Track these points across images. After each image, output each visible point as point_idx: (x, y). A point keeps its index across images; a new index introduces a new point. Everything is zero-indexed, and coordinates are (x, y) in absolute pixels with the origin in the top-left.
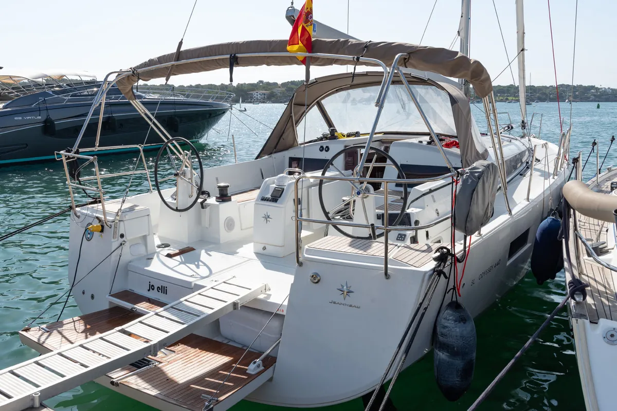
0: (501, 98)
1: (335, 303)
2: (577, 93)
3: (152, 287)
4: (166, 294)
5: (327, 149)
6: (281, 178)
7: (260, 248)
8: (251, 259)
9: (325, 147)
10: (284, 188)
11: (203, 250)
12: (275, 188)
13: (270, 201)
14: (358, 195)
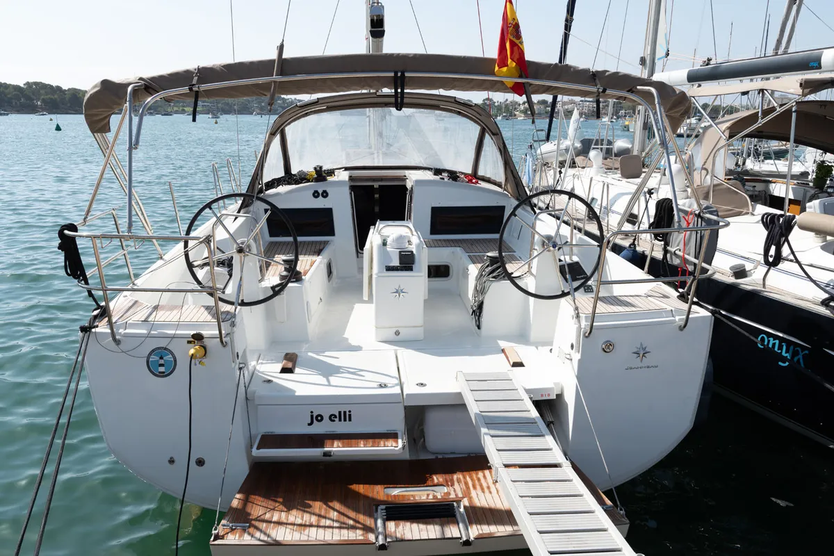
0: (175, 109)
1: (631, 368)
2: (263, 104)
3: (320, 418)
4: (350, 420)
5: (325, 194)
6: (400, 238)
7: (390, 334)
8: (396, 351)
9: (320, 192)
10: (412, 252)
11: (310, 354)
12: (400, 252)
13: (402, 270)
14: (551, 248)
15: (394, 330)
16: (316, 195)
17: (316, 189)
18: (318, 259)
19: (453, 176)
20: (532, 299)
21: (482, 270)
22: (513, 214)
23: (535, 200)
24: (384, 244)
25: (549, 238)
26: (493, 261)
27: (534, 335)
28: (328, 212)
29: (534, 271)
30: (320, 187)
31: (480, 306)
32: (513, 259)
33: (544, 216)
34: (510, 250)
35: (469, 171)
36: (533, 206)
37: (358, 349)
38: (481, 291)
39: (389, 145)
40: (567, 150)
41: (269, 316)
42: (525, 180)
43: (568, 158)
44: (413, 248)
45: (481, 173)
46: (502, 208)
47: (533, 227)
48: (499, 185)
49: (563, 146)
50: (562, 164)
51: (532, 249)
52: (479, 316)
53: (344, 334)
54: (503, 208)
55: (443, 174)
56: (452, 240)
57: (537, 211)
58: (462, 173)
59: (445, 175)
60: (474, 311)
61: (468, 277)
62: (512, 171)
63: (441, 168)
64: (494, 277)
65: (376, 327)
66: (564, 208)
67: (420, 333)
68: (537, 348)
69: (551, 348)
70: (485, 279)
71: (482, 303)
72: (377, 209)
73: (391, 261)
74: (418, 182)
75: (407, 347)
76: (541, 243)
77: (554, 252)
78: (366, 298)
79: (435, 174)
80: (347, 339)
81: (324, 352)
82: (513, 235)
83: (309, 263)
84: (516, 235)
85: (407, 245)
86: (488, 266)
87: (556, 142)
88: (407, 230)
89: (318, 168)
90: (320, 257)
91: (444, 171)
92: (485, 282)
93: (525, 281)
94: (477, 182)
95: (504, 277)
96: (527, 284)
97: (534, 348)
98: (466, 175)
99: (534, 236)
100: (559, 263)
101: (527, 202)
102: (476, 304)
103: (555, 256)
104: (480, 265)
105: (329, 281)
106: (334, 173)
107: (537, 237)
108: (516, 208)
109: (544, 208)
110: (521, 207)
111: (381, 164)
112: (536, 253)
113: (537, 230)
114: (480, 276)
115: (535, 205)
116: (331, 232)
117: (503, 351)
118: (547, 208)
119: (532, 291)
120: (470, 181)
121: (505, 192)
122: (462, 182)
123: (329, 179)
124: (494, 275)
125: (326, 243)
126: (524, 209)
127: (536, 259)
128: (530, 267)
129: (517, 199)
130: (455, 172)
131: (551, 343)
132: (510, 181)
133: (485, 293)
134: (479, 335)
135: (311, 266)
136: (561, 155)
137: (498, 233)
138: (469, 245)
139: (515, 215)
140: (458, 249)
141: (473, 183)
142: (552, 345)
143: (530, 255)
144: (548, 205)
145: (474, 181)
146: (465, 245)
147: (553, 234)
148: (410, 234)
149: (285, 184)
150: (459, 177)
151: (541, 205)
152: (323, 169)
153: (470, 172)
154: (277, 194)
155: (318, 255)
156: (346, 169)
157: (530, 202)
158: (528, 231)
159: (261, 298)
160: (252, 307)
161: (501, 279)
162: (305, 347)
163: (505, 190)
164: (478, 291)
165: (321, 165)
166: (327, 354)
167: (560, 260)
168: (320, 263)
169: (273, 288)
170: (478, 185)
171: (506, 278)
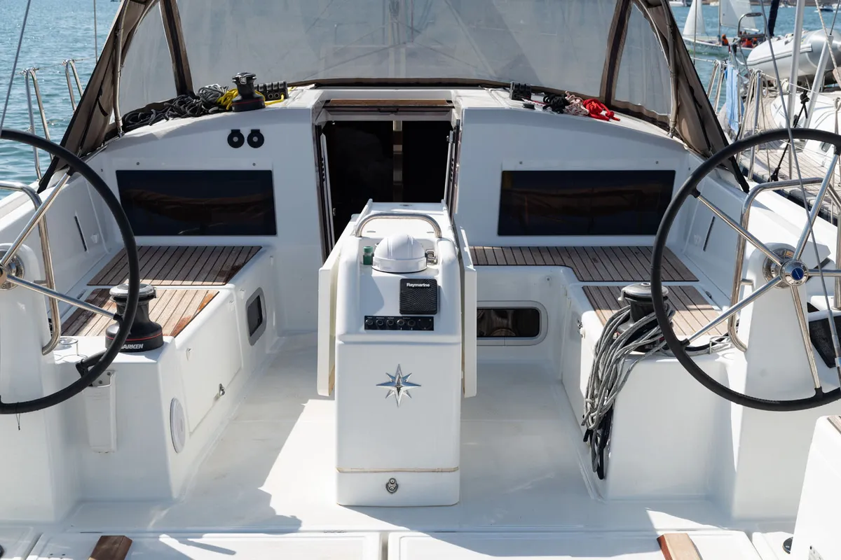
5: (257, 139)
6: (406, 246)
7: (373, 488)
8: (384, 534)
9: (246, 132)
10: (434, 282)
11: (165, 539)
12: (403, 282)
13: (406, 328)
14: (790, 280)
15: (386, 478)
16: (235, 139)
17: (236, 128)
18: (224, 291)
19: (557, 102)
20: (737, 409)
21: (611, 328)
22: (691, 189)
23: (744, 160)
24: (368, 260)
25: (782, 252)
26: (639, 306)
27: (742, 498)
28: (263, 180)
29: (743, 334)
30: (246, 123)
31: (606, 422)
32: (692, 298)
33: (767, 197)
34: (684, 274)
35: (595, 91)
36: (741, 174)
37: (289, 525)
38: (607, 382)
39: (414, 31)
40: (814, 53)
41: (73, 435)
42: (722, 115)
43: (818, 71)
44: (437, 273)
45: (620, 96)
46: (669, 176)
47: (743, 223)
48: (663, 125)
49: (805, 46)
50: (805, 82)
51: (738, 280)
52: (603, 445)
53: (262, 485)
54: (671, 174)
55: (534, 97)
56: (548, 249)
57: (752, 185)
58: (577, 95)
59: (537, 99)
60: (589, 432)
61: (580, 342)
62: (692, 90)
63: (532, 83)
64: (641, 349)
65: (340, 471)
66: (824, 176)
67: (449, 487)
68: (750, 537)
69: (787, 536)
70: (617, 353)
71: (610, 413)
72: (398, 176)
73: (381, 304)
74: (472, 113)
75: (413, 525)
76: (760, 266)
77: (795, 288)
78: (323, 390)
79: (515, 97)
80: (268, 497)
81: (200, 533)
82: (691, 241)
83: (198, 301)
84: (700, 239)
85: (422, 263)
86: (626, 320)
87: (789, 37)
88: (428, 226)
89: (244, 80)
90: (229, 285)
91: (538, 90)
92: (618, 360)
93: (720, 359)
94: (611, 116)
95: (666, 348)
96: (723, 368)
97: (741, 535)
98: (585, 100)
99: (744, 247)
100: (810, 316)
101: (725, 161)
102: (595, 415)
103: (797, 298)
104: (608, 314)
105: (252, 343)
106: (284, 91)
107: (750, 249)
108: (699, 175)
109: (767, 177)
110: (712, 172)
111: (402, 75)
112: (748, 291)
113: (750, 230)
114: (607, 342)
115: (746, 171)
116: (269, 227)
117: (661, 542)
118: (774, 177)
119: (738, 386)
120: (595, 113)
121: (675, 138)
122: (576, 114)
123: (271, 105)
124: (642, 342)
125: (253, 251)
126: (719, 179)
127: (750, 306)
128: (733, 324)
129: (704, 155)
130: (560, 94)
131: (787, 523)
132: (688, 114)
133: (618, 389)
134: (600, 494)
135: (202, 307)
136: (803, 64)
137: (653, 233)
138: (589, 263)
139: (697, 194)
140: (561, 271)
141: (602, 118)
142: (791, 529)
143: (735, 294)
144: (777, 171)
145: (603, 113)
146: (577, 260)
147: (793, 242)
148: (433, 237)
149: (174, 116)
150: (568, 103)
151: (758, 170)
152: (255, 84)
153: (596, 95)
154: (151, 137)
155: (226, 281)
156: (319, 85)
157: (734, 161)
158: (730, 234)
159: (48, 391)
160: (23, 415)
161: (658, 354)
162: (158, 516)
163: (675, 134)
164: (599, 381)
165: (251, 72)
166: (208, 539)
167: (811, 308)
168: (229, 299)
169: (81, 366)
170: (612, 122)
171: (670, 352)
